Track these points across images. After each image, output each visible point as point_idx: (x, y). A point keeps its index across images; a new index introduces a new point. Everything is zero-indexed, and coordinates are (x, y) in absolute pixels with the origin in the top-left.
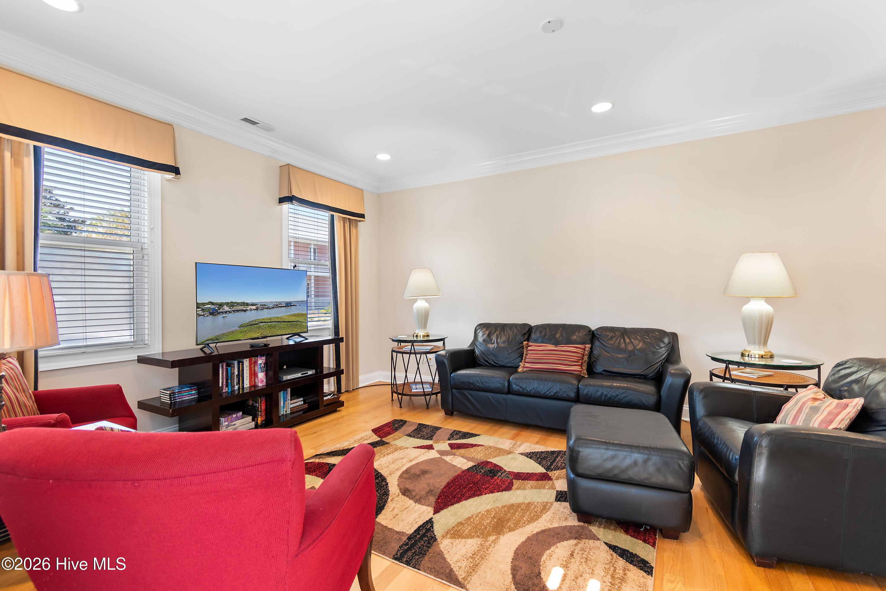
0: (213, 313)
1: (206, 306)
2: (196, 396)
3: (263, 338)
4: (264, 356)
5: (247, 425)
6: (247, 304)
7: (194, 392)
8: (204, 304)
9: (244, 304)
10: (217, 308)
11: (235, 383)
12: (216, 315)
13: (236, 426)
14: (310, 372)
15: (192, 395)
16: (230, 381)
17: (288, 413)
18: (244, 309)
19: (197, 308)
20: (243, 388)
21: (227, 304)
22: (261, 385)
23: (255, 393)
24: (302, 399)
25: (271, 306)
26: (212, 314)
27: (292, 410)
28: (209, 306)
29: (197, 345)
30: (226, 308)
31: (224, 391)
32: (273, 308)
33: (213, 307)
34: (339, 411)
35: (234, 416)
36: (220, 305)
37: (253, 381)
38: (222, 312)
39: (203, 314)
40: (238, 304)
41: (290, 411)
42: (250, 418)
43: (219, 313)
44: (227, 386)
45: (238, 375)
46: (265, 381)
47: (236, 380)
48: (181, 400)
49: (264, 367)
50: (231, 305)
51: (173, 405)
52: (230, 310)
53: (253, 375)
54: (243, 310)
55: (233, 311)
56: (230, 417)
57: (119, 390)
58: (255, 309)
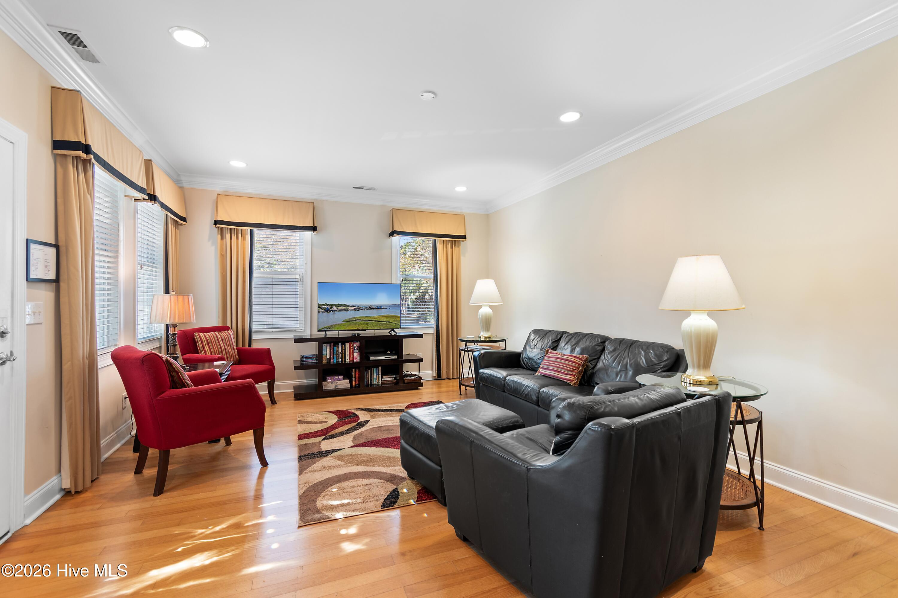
0: (328, 311)
2: (315, 362)
3: (363, 330)
4: (358, 342)
5: (345, 385)
6: (348, 306)
7: (314, 359)
8: (322, 305)
10: (329, 308)
11: (339, 357)
12: (329, 312)
13: (337, 384)
14: (393, 357)
15: (313, 360)
16: (335, 355)
17: (379, 383)
18: (346, 309)
19: (318, 307)
20: (345, 361)
21: (335, 305)
22: (355, 361)
23: (352, 365)
24: (394, 376)
25: (365, 308)
26: (326, 311)
27: (383, 382)
28: (325, 306)
29: (318, 331)
30: (335, 308)
31: (332, 361)
32: (367, 309)
33: (327, 307)
34: (420, 389)
35: (336, 377)
36: (331, 306)
37: (352, 358)
38: (332, 311)
39: (322, 311)
40: (342, 305)
41: (381, 382)
42: (348, 381)
43: (331, 311)
44: (333, 358)
45: (341, 353)
46: (358, 358)
47: (340, 355)
48: (306, 362)
49: (358, 349)
50: (338, 306)
51: (303, 364)
52: (337, 309)
53: (351, 354)
55: (339, 310)
56: (333, 377)
57: (268, 351)
58: (353, 310)
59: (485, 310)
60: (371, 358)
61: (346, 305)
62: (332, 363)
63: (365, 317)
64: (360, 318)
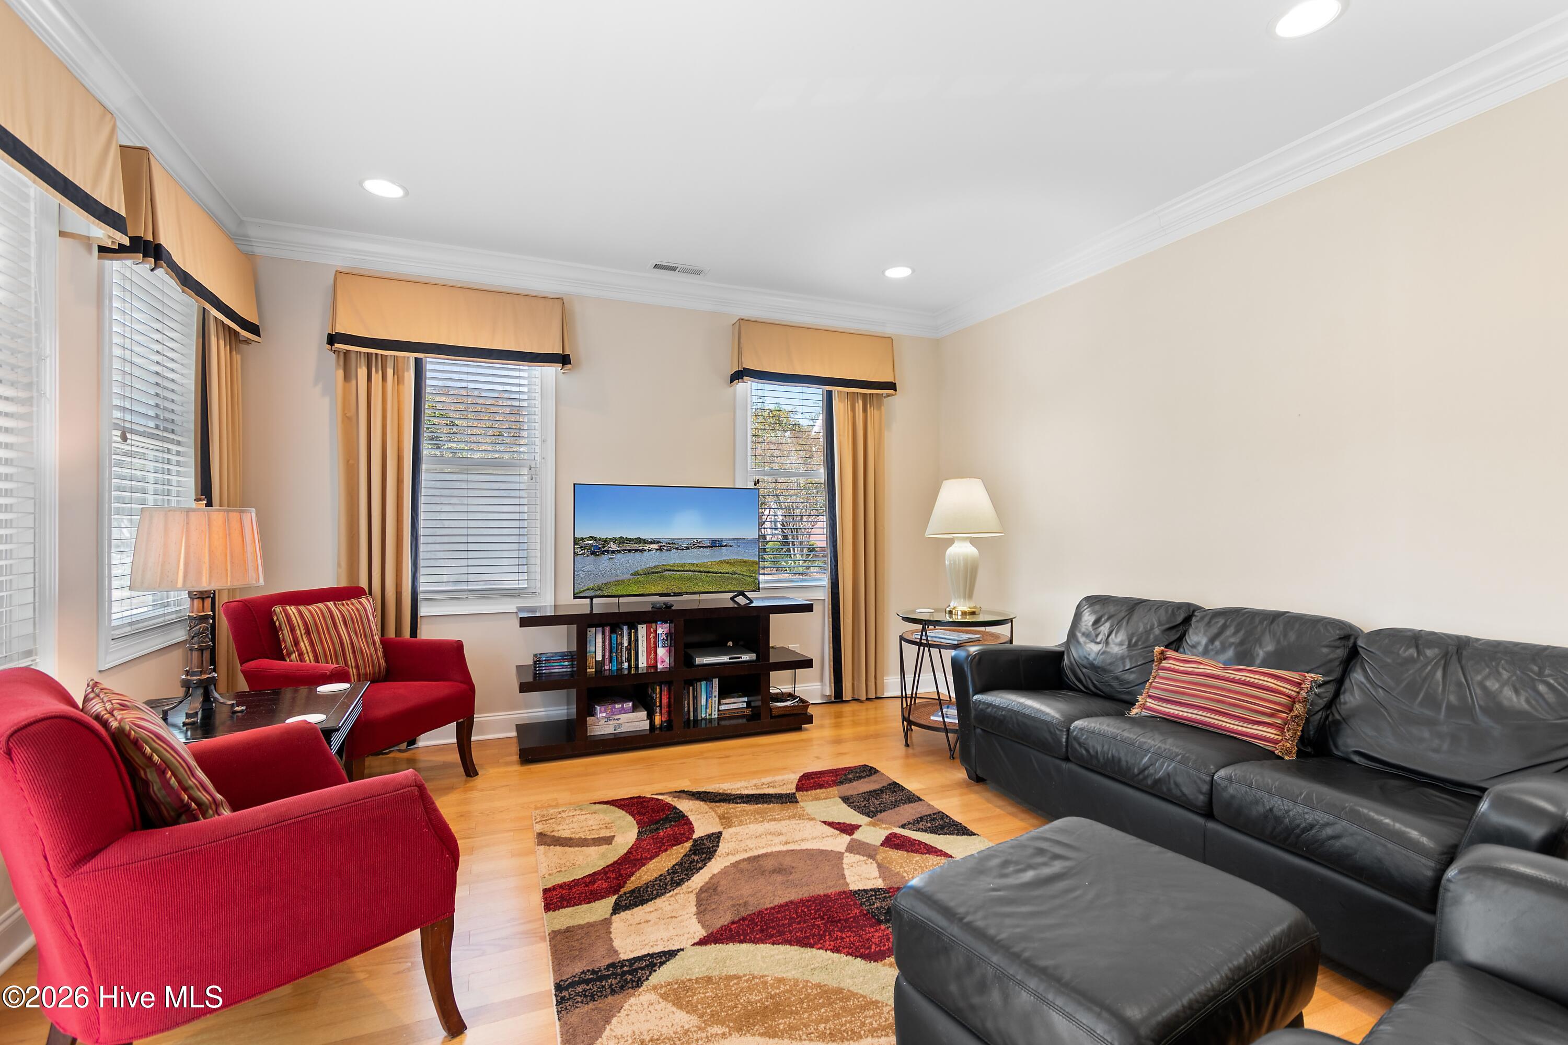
0: (596, 552)
1: (586, 543)
2: (569, 670)
3: (676, 594)
4: (667, 623)
5: (637, 723)
6: (645, 542)
7: (566, 663)
8: (583, 539)
9: (639, 541)
10: (600, 546)
11: (624, 658)
12: (598, 555)
13: (620, 722)
14: (746, 657)
15: (563, 667)
16: (614, 654)
17: (713, 717)
18: (640, 548)
19: (575, 544)
20: (637, 667)
21: (615, 540)
22: (661, 667)
23: (653, 676)
24: (746, 699)
25: (684, 545)
26: (593, 553)
27: (721, 714)
28: (590, 542)
29: (575, 598)
30: (613, 546)
31: (607, 667)
32: (688, 548)
33: (594, 543)
34: (806, 730)
35: (617, 706)
36: (605, 541)
37: (653, 659)
38: (608, 552)
39: (582, 553)
40: (630, 540)
41: (718, 715)
42: (643, 714)
43: (603, 553)
44: (611, 661)
45: (629, 649)
46: (667, 660)
47: (625, 655)
48: (548, 671)
49: (667, 640)
50: (621, 541)
51: (539, 677)
52: (618, 549)
53: (652, 649)
54: (636, 550)
55: (622, 550)
56: (610, 707)
57: (458, 647)
58: (657, 550)
59: (961, 550)
60: (699, 661)
61: (640, 539)
62: (607, 673)
63: (685, 565)
64: (672, 566)
